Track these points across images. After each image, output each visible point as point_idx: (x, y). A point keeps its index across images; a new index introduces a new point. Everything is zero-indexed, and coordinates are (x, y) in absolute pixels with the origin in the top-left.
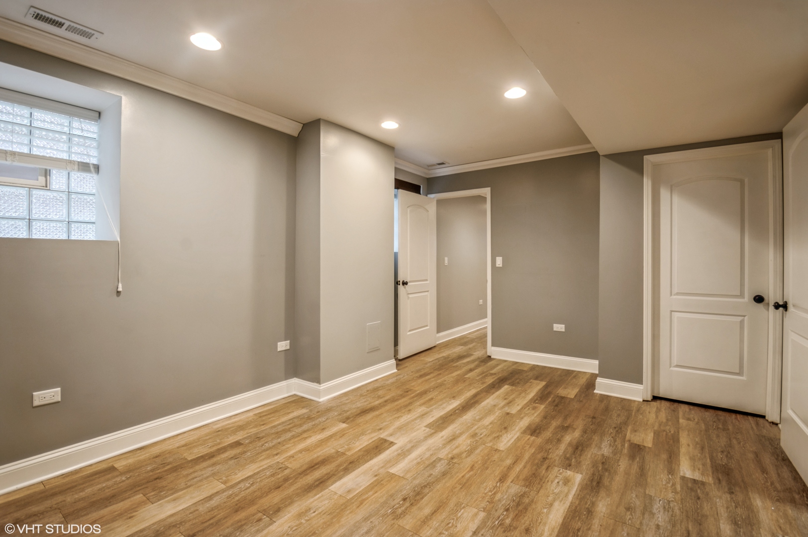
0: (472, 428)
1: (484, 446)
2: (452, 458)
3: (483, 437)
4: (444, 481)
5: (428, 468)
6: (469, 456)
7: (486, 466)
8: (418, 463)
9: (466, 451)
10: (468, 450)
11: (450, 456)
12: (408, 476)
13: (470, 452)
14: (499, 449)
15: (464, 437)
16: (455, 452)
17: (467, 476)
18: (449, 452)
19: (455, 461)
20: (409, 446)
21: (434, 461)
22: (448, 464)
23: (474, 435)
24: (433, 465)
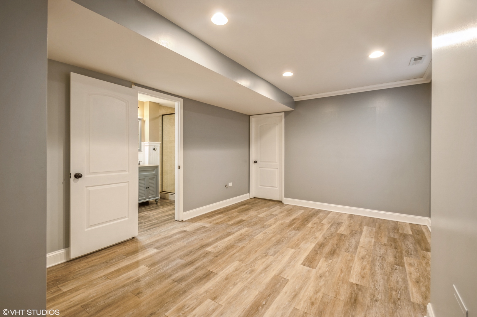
0: (252, 279)
1: (247, 263)
2: (266, 256)
3: (246, 270)
4: (269, 246)
5: (277, 251)
6: (257, 257)
7: (249, 253)
8: (283, 253)
9: (258, 260)
10: (257, 261)
11: (267, 257)
12: (285, 248)
13: (256, 259)
14: (239, 262)
15: (259, 270)
16: (264, 260)
17: (258, 248)
18: (268, 259)
19: (264, 255)
20: (292, 263)
21: (275, 254)
22: (268, 253)
23: (252, 271)
24: (275, 253)
